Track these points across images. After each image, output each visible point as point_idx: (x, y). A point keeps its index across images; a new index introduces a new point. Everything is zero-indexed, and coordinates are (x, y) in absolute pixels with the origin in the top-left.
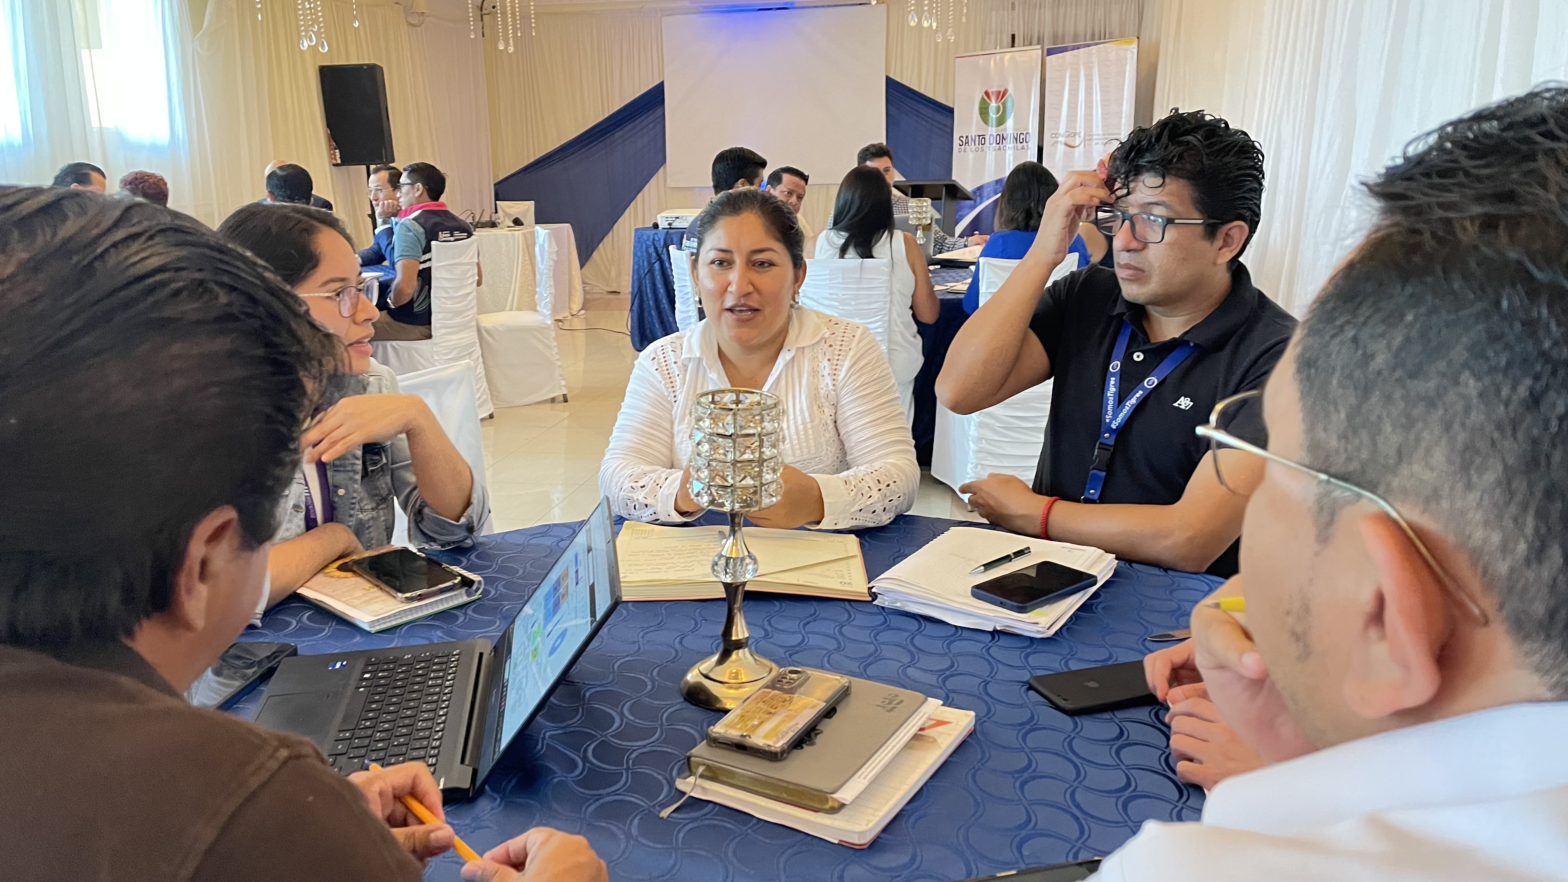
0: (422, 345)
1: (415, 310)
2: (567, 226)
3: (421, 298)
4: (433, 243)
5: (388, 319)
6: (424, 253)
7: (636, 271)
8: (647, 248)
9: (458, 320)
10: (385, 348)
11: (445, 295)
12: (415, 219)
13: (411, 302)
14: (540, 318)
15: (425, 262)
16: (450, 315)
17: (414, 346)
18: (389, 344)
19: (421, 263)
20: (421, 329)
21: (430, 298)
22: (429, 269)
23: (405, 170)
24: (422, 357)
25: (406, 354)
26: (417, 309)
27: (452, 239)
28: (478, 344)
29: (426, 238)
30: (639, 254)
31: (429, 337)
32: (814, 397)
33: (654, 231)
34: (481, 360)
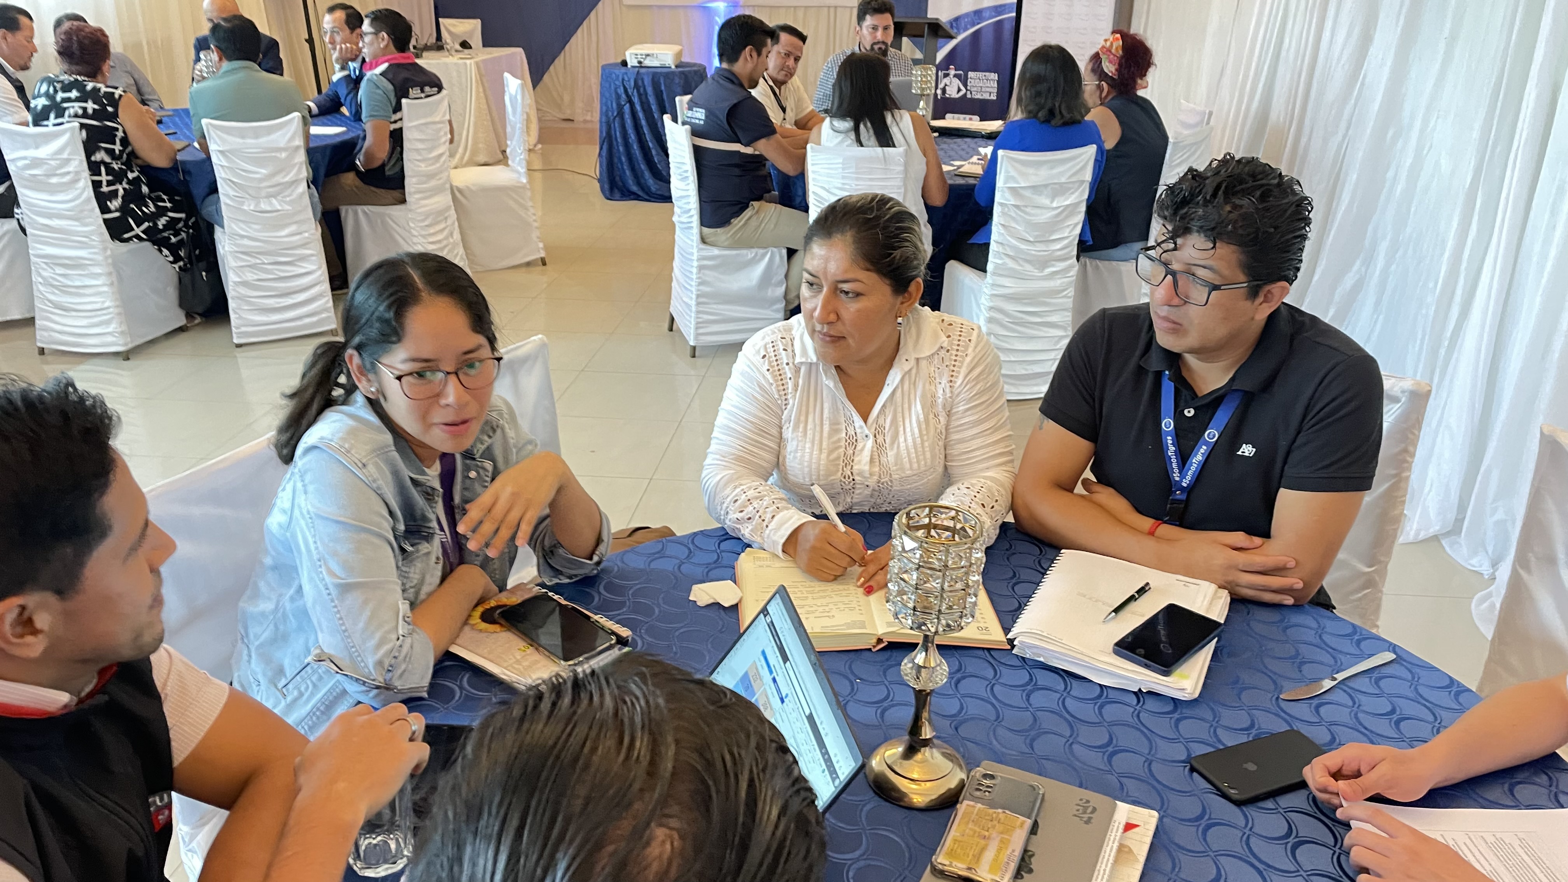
0: (395, 211)
1: (388, 173)
2: (520, 50)
3: (392, 162)
4: (404, 101)
5: (358, 182)
6: (395, 112)
7: (604, 113)
8: (616, 89)
9: (433, 183)
10: (356, 213)
11: (419, 158)
12: (383, 74)
13: (383, 165)
14: (514, 176)
15: (395, 122)
16: (424, 179)
17: (388, 212)
18: (360, 209)
19: (391, 123)
20: (396, 194)
21: (402, 159)
22: (401, 129)
23: (366, 16)
24: (396, 223)
25: (379, 221)
26: (388, 172)
27: (423, 95)
28: (453, 207)
29: (396, 95)
30: (607, 95)
31: (403, 201)
32: (929, 404)
33: (623, 70)
34: (456, 224)
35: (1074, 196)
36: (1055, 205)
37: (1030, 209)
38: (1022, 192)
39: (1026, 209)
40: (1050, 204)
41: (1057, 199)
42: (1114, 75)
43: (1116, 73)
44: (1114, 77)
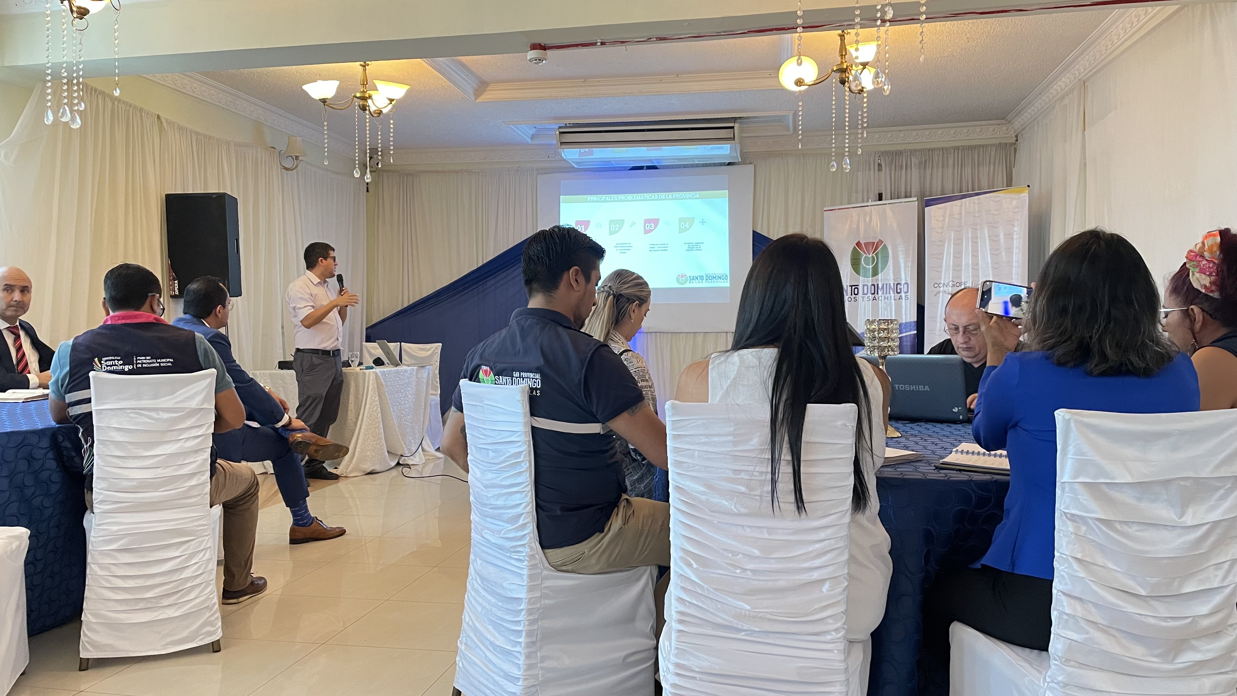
35: (1226, 504)
36: (1189, 519)
37: (1135, 528)
38: (1114, 494)
39: (1126, 529)
40: (1177, 519)
41: (1190, 511)
42: (1212, 291)
43: (1213, 288)
44: (1211, 294)
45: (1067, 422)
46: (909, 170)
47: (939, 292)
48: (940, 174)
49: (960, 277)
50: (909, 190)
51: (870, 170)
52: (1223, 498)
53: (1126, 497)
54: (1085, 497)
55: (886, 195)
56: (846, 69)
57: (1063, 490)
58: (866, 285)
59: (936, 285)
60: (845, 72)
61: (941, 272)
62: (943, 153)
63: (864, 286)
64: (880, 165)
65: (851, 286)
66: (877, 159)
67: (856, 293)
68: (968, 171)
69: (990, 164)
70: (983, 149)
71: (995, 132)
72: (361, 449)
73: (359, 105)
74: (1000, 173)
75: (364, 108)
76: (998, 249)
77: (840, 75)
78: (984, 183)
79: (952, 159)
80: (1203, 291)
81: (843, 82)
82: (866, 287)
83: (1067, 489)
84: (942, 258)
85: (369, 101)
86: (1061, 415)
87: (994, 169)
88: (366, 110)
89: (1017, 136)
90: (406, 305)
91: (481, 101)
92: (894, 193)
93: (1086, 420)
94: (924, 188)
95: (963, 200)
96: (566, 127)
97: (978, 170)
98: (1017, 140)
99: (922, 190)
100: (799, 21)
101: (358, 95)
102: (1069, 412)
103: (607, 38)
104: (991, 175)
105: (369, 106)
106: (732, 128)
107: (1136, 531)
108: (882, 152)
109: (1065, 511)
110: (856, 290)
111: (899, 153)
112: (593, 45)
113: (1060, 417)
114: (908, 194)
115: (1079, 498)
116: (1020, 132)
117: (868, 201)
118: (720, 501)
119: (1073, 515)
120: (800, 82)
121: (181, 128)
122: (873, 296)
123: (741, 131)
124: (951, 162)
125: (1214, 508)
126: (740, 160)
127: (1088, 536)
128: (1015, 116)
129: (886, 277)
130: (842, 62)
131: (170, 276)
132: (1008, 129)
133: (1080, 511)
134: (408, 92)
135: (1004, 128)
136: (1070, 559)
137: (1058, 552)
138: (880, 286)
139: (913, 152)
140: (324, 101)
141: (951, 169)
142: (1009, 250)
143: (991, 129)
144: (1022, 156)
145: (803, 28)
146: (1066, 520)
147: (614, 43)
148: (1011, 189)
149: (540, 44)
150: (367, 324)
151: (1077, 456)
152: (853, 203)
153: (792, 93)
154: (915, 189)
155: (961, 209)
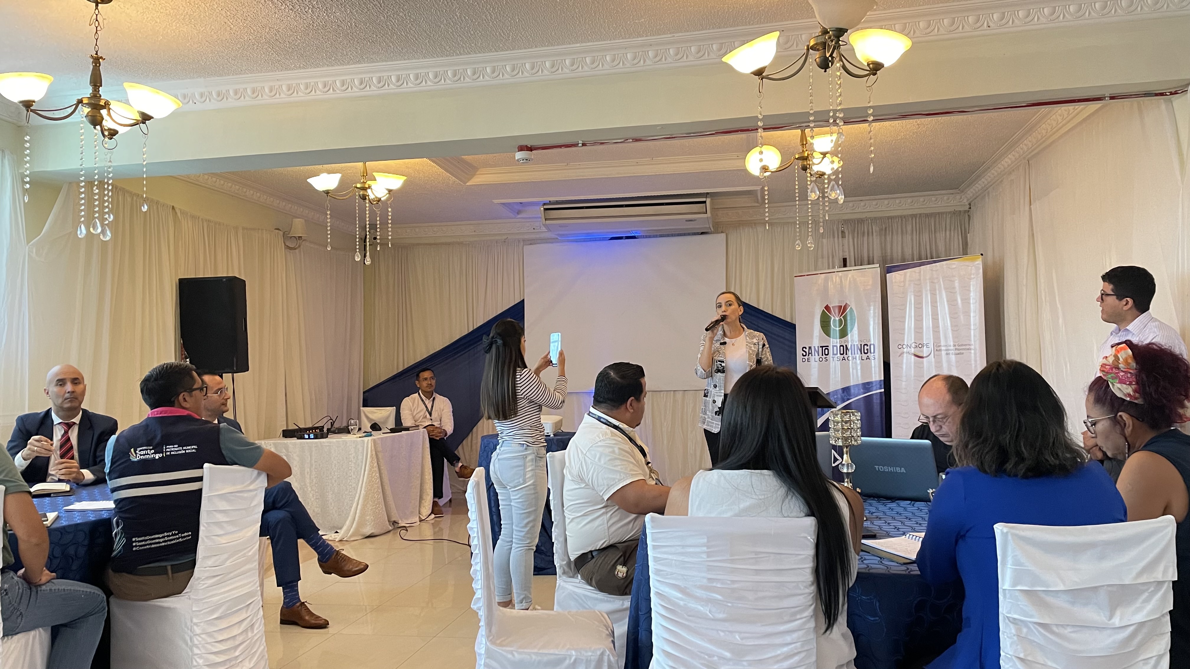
35: (1150, 607)
36: (1116, 621)
37: (1069, 629)
38: (1050, 599)
39: (1061, 631)
40: (1107, 621)
41: (1118, 613)
42: (1136, 399)
43: (1137, 395)
44: (1136, 401)
45: (1005, 535)
46: (870, 237)
47: (903, 353)
48: (900, 239)
49: (922, 339)
50: (871, 255)
51: (834, 237)
52: (1147, 601)
53: (1060, 602)
54: (1024, 602)
55: (850, 261)
56: (808, 157)
57: (1005, 596)
58: (835, 346)
59: (900, 347)
60: (806, 159)
61: (904, 334)
62: (902, 220)
63: (833, 346)
64: (843, 232)
65: (822, 347)
66: (840, 226)
67: (826, 353)
68: (926, 237)
69: (946, 231)
70: (939, 217)
71: (949, 201)
72: (361, 513)
73: (360, 195)
74: (956, 240)
75: (364, 198)
76: (956, 313)
77: (802, 163)
78: (941, 248)
79: (911, 226)
80: (1128, 399)
81: (805, 169)
82: (835, 348)
83: (1008, 596)
84: (904, 322)
85: (369, 191)
86: (999, 528)
87: (950, 233)
88: (366, 199)
89: (970, 204)
90: (401, 369)
91: (471, 184)
92: (858, 258)
93: (1022, 533)
94: (885, 253)
95: (922, 267)
96: (550, 203)
97: (935, 236)
98: (970, 208)
99: (884, 255)
100: (760, 124)
101: (359, 186)
102: (1006, 527)
103: (586, 139)
104: (948, 240)
105: (368, 196)
106: (704, 202)
107: (1070, 632)
108: (845, 221)
109: (1008, 615)
110: (826, 350)
111: (861, 221)
112: (575, 146)
113: (999, 531)
114: (871, 262)
115: (1018, 605)
116: (972, 201)
117: (834, 267)
118: (696, 606)
119: (1014, 619)
120: (765, 169)
121: (193, 217)
122: (843, 356)
123: (712, 203)
124: (909, 228)
125: (1139, 610)
126: (712, 230)
127: (1029, 637)
128: (968, 186)
129: (853, 338)
130: (803, 151)
131: (182, 355)
132: (961, 198)
133: (1019, 615)
134: (406, 182)
135: (958, 197)
136: (1014, 658)
137: (1004, 652)
138: (849, 347)
139: (874, 220)
140: (327, 192)
141: (909, 237)
142: (967, 314)
143: (945, 198)
144: (976, 222)
145: (764, 129)
146: (1009, 623)
147: (595, 143)
148: (966, 257)
149: (526, 146)
150: (363, 389)
151: (1016, 566)
152: (821, 270)
153: (757, 178)
154: (877, 254)
155: (920, 275)
